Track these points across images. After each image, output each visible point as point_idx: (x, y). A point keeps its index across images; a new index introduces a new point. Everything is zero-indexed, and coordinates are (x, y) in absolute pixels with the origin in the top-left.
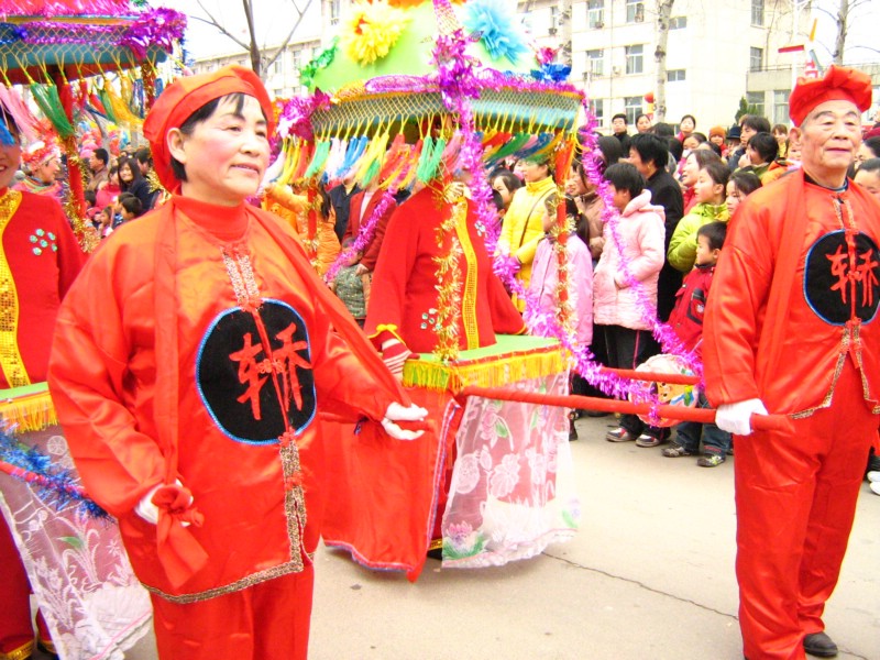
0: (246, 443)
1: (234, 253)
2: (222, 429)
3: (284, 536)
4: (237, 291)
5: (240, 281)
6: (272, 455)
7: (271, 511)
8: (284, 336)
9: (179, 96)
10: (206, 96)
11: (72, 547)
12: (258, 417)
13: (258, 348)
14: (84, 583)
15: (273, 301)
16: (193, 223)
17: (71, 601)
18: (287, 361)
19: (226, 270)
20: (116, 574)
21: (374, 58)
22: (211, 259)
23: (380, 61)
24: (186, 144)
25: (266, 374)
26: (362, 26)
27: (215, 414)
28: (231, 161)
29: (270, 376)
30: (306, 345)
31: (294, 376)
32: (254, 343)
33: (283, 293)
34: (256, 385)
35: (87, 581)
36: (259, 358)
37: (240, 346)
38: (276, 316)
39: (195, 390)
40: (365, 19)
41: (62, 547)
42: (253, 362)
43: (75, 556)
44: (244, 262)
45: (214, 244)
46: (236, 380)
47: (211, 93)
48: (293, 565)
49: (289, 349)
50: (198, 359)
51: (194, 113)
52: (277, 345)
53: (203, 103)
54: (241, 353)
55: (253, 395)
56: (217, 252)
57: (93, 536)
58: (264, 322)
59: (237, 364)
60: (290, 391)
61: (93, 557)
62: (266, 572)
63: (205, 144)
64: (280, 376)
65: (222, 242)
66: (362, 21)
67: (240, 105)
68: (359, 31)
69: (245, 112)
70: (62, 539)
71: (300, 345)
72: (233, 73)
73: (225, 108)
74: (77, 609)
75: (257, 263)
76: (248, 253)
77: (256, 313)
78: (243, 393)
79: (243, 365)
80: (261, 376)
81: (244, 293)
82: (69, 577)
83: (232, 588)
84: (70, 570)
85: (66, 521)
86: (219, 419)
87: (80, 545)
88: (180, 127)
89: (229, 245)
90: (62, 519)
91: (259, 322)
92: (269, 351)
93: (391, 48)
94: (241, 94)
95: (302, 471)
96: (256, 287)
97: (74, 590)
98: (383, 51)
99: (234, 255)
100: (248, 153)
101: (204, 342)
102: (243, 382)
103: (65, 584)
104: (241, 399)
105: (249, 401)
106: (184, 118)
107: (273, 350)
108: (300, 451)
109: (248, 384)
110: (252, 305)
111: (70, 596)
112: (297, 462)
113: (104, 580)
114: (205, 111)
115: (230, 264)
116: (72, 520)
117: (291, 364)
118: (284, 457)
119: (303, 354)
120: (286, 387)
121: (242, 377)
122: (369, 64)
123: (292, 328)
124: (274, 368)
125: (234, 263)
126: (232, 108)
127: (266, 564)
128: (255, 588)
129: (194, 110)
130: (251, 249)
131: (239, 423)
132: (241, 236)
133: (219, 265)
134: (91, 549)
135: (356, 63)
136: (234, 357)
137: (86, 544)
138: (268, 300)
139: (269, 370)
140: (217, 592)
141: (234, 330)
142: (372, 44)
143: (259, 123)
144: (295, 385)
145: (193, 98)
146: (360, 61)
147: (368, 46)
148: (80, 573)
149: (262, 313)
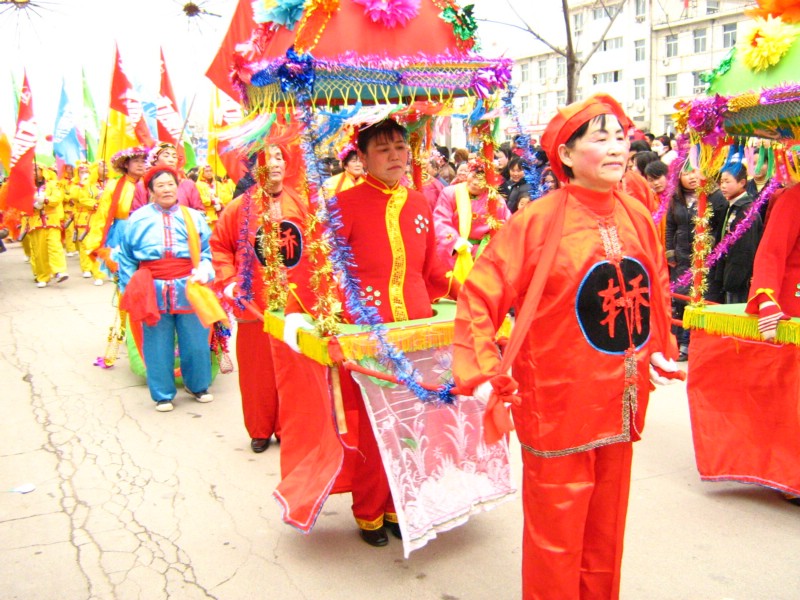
0: (601, 351)
1: (606, 224)
2: (588, 341)
3: (619, 416)
4: (606, 250)
5: (609, 243)
6: (621, 361)
7: (614, 399)
8: (634, 282)
9: (562, 123)
10: (580, 121)
11: (409, 447)
12: (612, 336)
13: (617, 289)
14: (415, 475)
15: (630, 258)
16: (579, 203)
17: (406, 485)
18: (634, 299)
19: (600, 235)
20: (437, 472)
21: (767, 66)
22: (591, 228)
23: (772, 68)
24: (571, 154)
25: (621, 307)
26: (758, 40)
27: (585, 330)
28: (602, 162)
29: (623, 308)
30: (647, 290)
31: (638, 311)
32: (615, 286)
33: (636, 253)
34: (613, 314)
35: (418, 473)
36: (618, 296)
37: (605, 286)
38: (630, 268)
39: (574, 313)
40: (760, 33)
41: (404, 445)
42: (613, 298)
43: (411, 454)
44: (612, 230)
45: (593, 218)
46: (601, 309)
47: (583, 118)
48: (624, 437)
49: (636, 292)
50: (578, 293)
51: (573, 134)
52: (630, 288)
53: (579, 126)
54: (607, 291)
55: (611, 321)
56: (594, 223)
57: (424, 441)
58: (623, 271)
59: (603, 298)
60: (635, 320)
61: (423, 457)
62: (604, 440)
63: (584, 153)
64: (630, 309)
65: (598, 217)
66: (757, 36)
67: (603, 124)
68: (754, 44)
69: (607, 127)
70: (403, 440)
71: (644, 290)
72: (595, 101)
73: (594, 126)
74: (409, 492)
75: (621, 231)
76: (615, 225)
77: (618, 265)
78: (604, 318)
79: (606, 300)
80: (617, 308)
81: (611, 252)
82: (407, 467)
83: (581, 448)
84: (407, 463)
85: (408, 427)
86: (587, 334)
87: (415, 446)
88: (566, 143)
89: (603, 218)
90: (404, 425)
91: (619, 272)
92: (624, 291)
93: (781, 58)
94: (603, 116)
95: (638, 375)
96: (619, 248)
97: (409, 478)
98: (775, 60)
99: (606, 225)
100: (613, 154)
101: (583, 281)
102: (605, 311)
103: (403, 471)
104: (603, 323)
105: (607, 324)
106: (568, 137)
107: (627, 291)
108: (638, 362)
109: (608, 312)
110: (616, 260)
111: (405, 481)
112: (635, 369)
113: (429, 475)
114: (581, 131)
115: (603, 231)
116: (412, 427)
117: (637, 302)
118: (627, 365)
119: (645, 296)
120: (632, 317)
121: (605, 307)
122: (761, 71)
123: (640, 278)
124: (626, 304)
125: (605, 231)
126: (599, 126)
127: (606, 434)
128: (597, 450)
129: (573, 131)
130: (616, 221)
131: (599, 338)
132: (611, 212)
133: (596, 231)
134: (422, 450)
135: (749, 70)
136: (602, 294)
137: (419, 446)
138: (625, 257)
139: (623, 305)
140: (571, 450)
141: (602, 276)
142: (765, 54)
143: (618, 132)
144: (638, 317)
145: (571, 124)
146: (754, 69)
147: (762, 57)
148: (414, 467)
149: (622, 266)
